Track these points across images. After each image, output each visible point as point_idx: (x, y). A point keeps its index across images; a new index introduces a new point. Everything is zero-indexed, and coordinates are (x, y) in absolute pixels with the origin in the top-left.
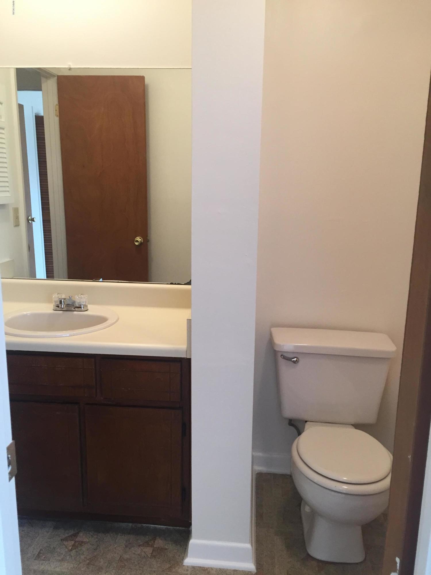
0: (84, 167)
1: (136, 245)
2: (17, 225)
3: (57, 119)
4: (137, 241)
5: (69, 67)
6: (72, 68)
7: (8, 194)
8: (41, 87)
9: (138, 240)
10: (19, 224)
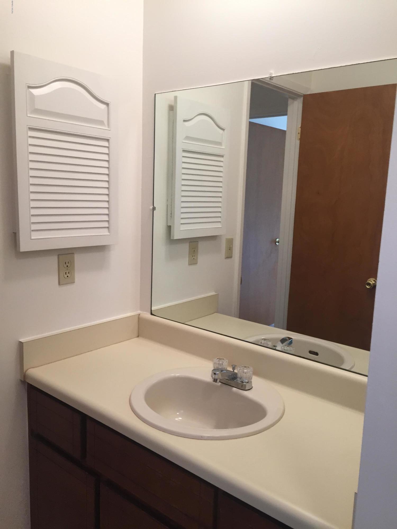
0: (318, 193)
1: (368, 288)
2: (229, 256)
3: (298, 142)
4: (369, 284)
5: (270, 76)
6: (273, 77)
7: (219, 225)
8: (287, 111)
9: (370, 282)
10: (232, 255)
